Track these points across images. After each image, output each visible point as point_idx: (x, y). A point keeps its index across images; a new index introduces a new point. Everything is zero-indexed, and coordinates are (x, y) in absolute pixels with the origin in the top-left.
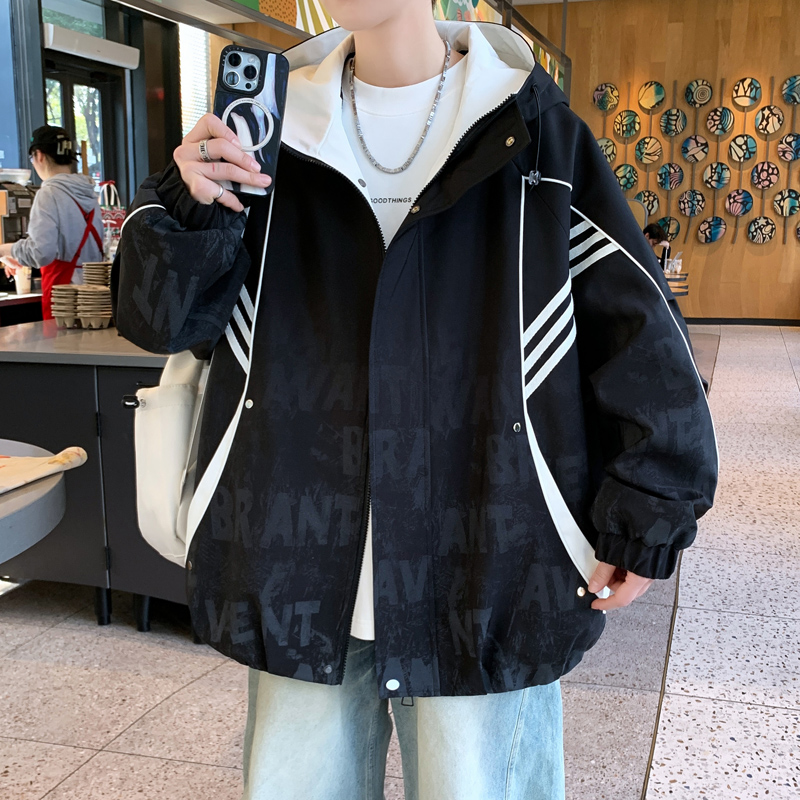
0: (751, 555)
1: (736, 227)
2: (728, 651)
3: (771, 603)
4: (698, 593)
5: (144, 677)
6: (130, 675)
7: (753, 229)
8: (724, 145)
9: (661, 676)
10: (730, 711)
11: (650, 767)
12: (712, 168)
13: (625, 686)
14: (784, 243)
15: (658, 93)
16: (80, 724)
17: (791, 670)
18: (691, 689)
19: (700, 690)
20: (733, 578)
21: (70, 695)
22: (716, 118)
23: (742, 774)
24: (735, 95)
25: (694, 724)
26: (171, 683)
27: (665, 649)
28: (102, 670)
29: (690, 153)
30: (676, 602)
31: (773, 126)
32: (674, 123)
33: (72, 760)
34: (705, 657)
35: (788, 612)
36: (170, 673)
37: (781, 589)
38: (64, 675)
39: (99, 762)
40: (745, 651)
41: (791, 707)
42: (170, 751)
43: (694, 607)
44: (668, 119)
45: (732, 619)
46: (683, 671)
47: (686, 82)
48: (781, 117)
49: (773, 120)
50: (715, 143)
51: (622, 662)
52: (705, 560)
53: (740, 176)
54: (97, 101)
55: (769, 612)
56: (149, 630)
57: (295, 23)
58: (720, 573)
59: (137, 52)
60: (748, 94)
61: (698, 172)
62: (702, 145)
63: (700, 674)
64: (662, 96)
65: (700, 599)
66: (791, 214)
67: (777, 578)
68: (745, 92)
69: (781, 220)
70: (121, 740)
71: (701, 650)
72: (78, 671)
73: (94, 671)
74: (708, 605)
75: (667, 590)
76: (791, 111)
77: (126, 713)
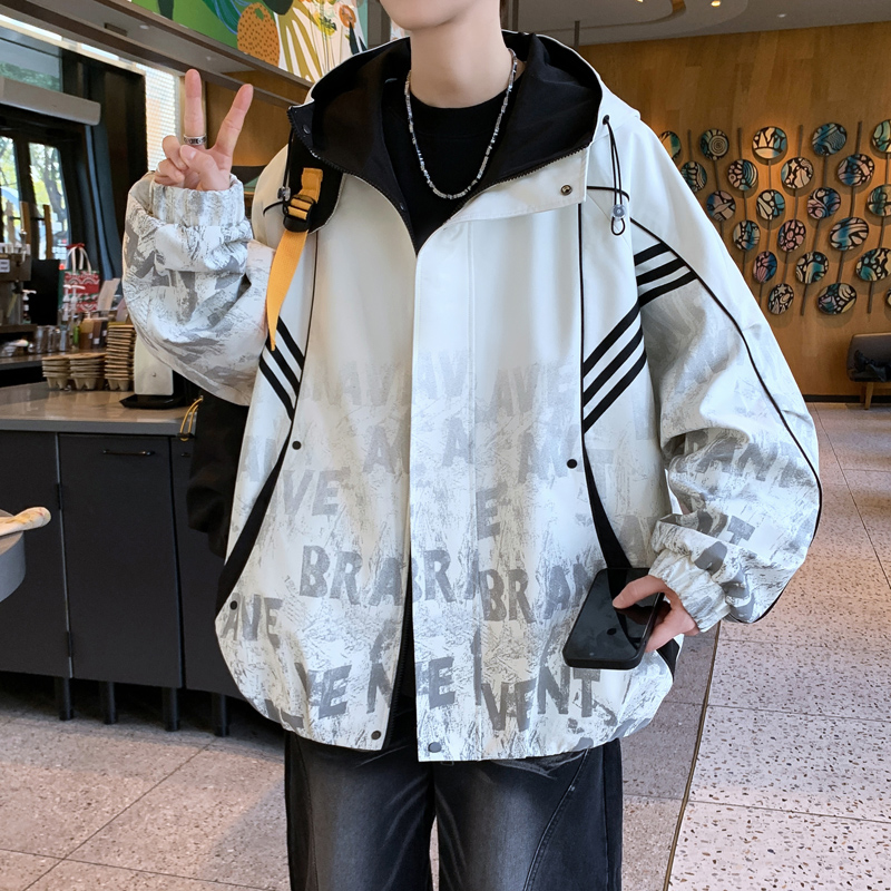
0: (793, 648)
2: (766, 753)
3: (816, 700)
4: (732, 690)
5: (111, 777)
6: (96, 775)
8: (751, 201)
9: (685, 782)
10: (768, 820)
12: (742, 227)
14: (801, 313)
15: (675, 143)
16: (41, 829)
17: (840, 774)
18: (721, 796)
19: (732, 797)
20: (772, 672)
21: (29, 796)
22: (738, 172)
24: (755, 146)
25: (725, 834)
26: (141, 782)
27: (692, 752)
28: (65, 770)
29: (716, 211)
30: (705, 700)
31: (801, 180)
32: (694, 177)
33: (31, 869)
34: (739, 760)
35: (837, 710)
36: (140, 770)
37: (828, 684)
38: (23, 775)
39: (62, 873)
40: (786, 753)
41: (841, 815)
42: (140, 861)
43: (726, 706)
44: (688, 173)
45: (770, 718)
46: (712, 776)
47: (701, 132)
48: (810, 170)
49: (802, 174)
50: (741, 199)
52: (740, 654)
53: (769, 235)
54: (56, 163)
55: (814, 710)
56: (117, 721)
57: (277, 62)
58: (756, 667)
59: (97, 106)
60: (771, 145)
61: (727, 231)
62: (728, 201)
63: (733, 779)
64: (679, 148)
65: (734, 696)
66: (814, 280)
68: (768, 143)
70: (87, 848)
71: (734, 753)
72: (38, 770)
73: (55, 771)
74: (742, 703)
75: (697, 687)
76: (821, 163)
77: (92, 819)
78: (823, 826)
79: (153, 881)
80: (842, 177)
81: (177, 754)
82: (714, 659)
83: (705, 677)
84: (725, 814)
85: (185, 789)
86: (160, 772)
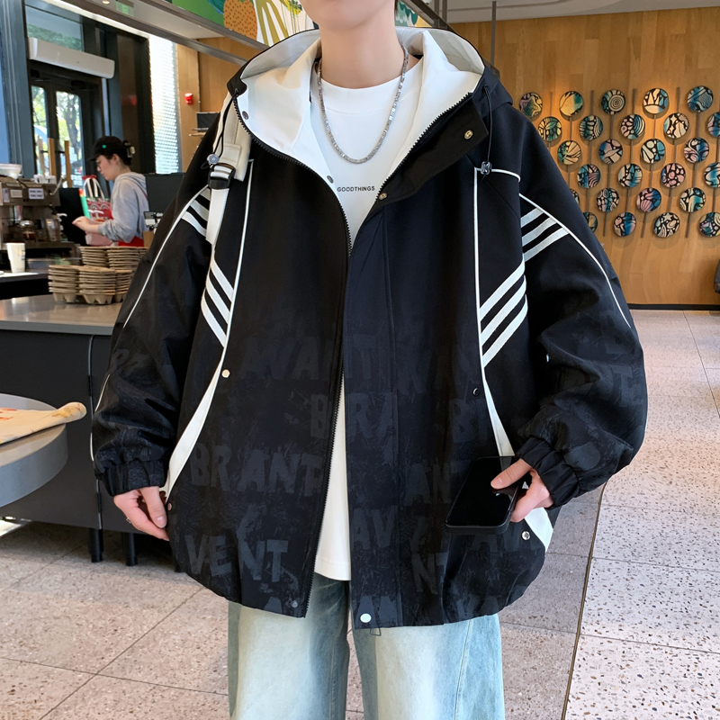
0: (658, 512)
1: (644, 222)
2: (636, 597)
3: (675, 555)
4: (611, 545)
5: (132, 609)
6: (120, 607)
7: (658, 224)
8: (636, 148)
9: (577, 620)
10: (638, 651)
11: (567, 700)
12: (626, 169)
13: (546, 628)
14: (687, 236)
15: (577, 101)
16: (79, 650)
17: (693, 615)
18: (603, 631)
19: (611, 632)
20: (642, 532)
21: (68, 624)
22: (629, 124)
23: (648, 707)
24: (645, 104)
25: (606, 662)
26: (156, 613)
27: (581, 595)
28: (96, 603)
29: (606, 155)
30: (591, 553)
31: (679, 131)
32: (592, 128)
33: (71, 682)
34: (616, 602)
35: (691, 563)
36: (155, 604)
37: (685, 542)
38: (63, 606)
39: (95, 685)
40: (652, 597)
41: (693, 648)
42: (157, 677)
43: (606, 558)
44: (587, 125)
45: (640, 569)
46: (596, 615)
47: (603, 92)
48: (687, 124)
49: (680, 126)
50: (628, 147)
51: (543, 606)
52: (617, 517)
53: (651, 176)
54: (77, 107)
55: (674, 563)
56: (136, 564)
57: (255, 37)
58: (630, 527)
59: (112, 63)
60: (657, 103)
61: (613, 172)
62: (617, 148)
63: (611, 618)
64: (581, 104)
65: (612, 551)
66: (695, 210)
67: (681, 533)
68: (655, 101)
69: (686, 216)
70: (114, 665)
71: (613, 597)
72: (75, 603)
73: (88, 604)
74: (619, 556)
75: (584, 542)
76: (695, 118)
77: (118, 642)
78: (680, 656)
79: (167, 692)
80: (711, 129)
81: (183, 591)
82: (597, 521)
83: (591, 535)
84: (607, 646)
85: (189, 618)
86: (170, 605)
